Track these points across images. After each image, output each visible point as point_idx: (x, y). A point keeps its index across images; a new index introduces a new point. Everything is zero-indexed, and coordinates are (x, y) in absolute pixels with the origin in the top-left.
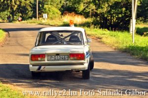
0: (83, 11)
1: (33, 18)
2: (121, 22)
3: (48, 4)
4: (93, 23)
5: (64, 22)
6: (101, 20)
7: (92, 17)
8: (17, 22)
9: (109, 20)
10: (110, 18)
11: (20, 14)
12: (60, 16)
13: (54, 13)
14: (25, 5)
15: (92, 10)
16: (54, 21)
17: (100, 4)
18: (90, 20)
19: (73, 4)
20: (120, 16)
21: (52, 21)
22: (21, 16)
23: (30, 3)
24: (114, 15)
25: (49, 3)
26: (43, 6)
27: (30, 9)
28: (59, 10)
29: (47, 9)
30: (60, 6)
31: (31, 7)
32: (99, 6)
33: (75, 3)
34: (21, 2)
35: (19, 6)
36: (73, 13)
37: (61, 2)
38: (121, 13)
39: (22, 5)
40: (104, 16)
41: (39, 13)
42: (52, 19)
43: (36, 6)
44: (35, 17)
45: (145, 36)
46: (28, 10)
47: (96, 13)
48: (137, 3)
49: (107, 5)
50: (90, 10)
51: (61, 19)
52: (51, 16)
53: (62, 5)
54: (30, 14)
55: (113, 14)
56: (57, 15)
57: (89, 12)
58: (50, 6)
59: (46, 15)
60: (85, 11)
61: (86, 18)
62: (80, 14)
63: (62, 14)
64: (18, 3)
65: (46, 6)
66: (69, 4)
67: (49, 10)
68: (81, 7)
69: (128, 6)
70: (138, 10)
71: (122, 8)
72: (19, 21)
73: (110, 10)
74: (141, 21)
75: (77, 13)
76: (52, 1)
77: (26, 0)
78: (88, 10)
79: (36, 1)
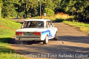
0: (68, 11)
1: (38, 16)
3: (47, 8)
4: (74, 19)
5: (56, 18)
6: (79, 17)
7: (73, 15)
8: (29, 18)
9: (84, 17)
10: (85, 15)
11: (31, 14)
12: (54, 15)
13: (50, 13)
15: (74, 11)
17: (78, 7)
18: (72, 17)
19: (62, 7)
21: (49, 18)
22: (31, 15)
23: (36, 7)
25: (48, 7)
26: (44, 9)
27: (36, 10)
28: (54, 11)
29: (47, 10)
30: (54, 9)
32: (78, 8)
33: (63, 7)
34: (31, 6)
35: (30, 9)
36: (62, 13)
37: (54, 6)
39: (32, 8)
40: (81, 14)
41: (41, 13)
42: (49, 16)
43: (40, 8)
47: (76, 12)
49: (83, 8)
50: (73, 11)
52: (48, 15)
54: (36, 13)
55: (87, 13)
56: (52, 14)
57: (72, 12)
58: (48, 9)
59: (46, 14)
60: (69, 11)
61: (70, 15)
62: (66, 13)
63: (55, 13)
64: (29, 7)
65: (45, 9)
67: (48, 11)
68: (67, 9)
73: (85, 11)
75: (64, 13)
76: (49, 6)
77: (34, 5)
78: (71, 11)
79: (40, 6)
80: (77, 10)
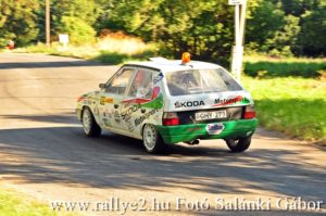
0: (139, 29)
1: (40, 44)
2: (214, 51)
3: (68, 15)
5: (102, 51)
6: (175, 46)
7: (157, 42)
8: (7, 51)
9: (190, 47)
10: (192, 42)
11: (13, 35)
12: (93, 39)
13: (81, 34)
14: (22, 16)
16: (81, 48)
17: (173, 14)
18: (153, 47)
19: (119, 15)
20: (213, 39)
22: (14, 39)
23: (33, 12)
24: (201, 37)
25: (72, 13)
26: (59, 19)
27: (32, 24)
28: (93, 26)
29: (68, 24)
30: (93, 19)
31: (34, 19)
32: (171, 20)
33: (123, 14)
34: (13, 10)
35: (10, 18)
36: (120, 32)
37: (95, 11)
38: (215, 33)
39: (18, 16)
40: (181, 38)
41: (52, 33)
42: (77, 44)
43: (44, 17)
44: (44, 41)
45: (261, 78)
46: (28, 25)
47: (166, 33)
48: (245, 15)
49: (186, 18)
50: (154, 27)
51: (96, 45)
52: (75, 39)
53: (97, 16)
54: (34, 33)
55: (200, 34)
56: (87, 37)
57: (151, 31)
58: (73, 19)
59: (66, 36)
60: (143, 29)
61: (146, 42)
62: (135, 35)
63: (98, 35)
64: (8, 12)
65: (64, 19)
66: (112, 15)
67: (72, 27)
68: (136, 22)
69: (228, 20)
70: (246, 29)
71: (215, 22)
72: (11, 48)
73: (194, 28)
74: (253, 49)
75: (128, 33)
76: (77, 9)
77: (24, 7)
78: (149, 27)
79: (44, 8)
80: (167, 26)
